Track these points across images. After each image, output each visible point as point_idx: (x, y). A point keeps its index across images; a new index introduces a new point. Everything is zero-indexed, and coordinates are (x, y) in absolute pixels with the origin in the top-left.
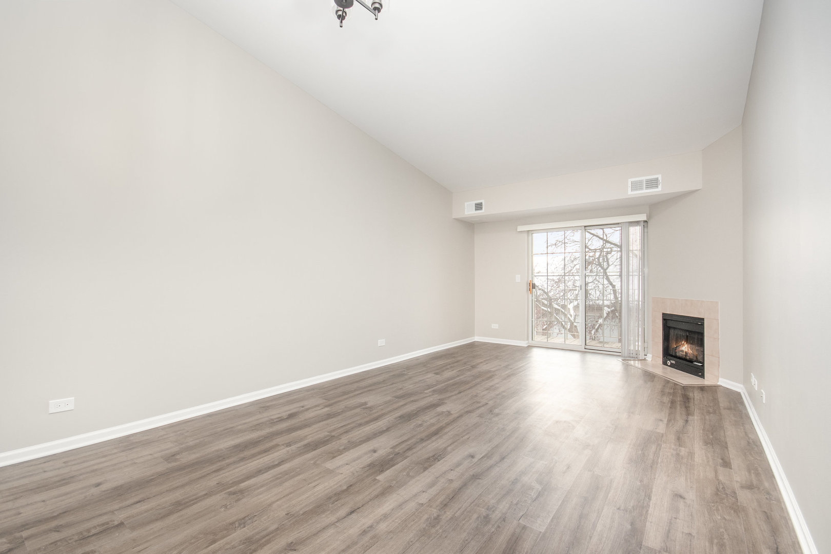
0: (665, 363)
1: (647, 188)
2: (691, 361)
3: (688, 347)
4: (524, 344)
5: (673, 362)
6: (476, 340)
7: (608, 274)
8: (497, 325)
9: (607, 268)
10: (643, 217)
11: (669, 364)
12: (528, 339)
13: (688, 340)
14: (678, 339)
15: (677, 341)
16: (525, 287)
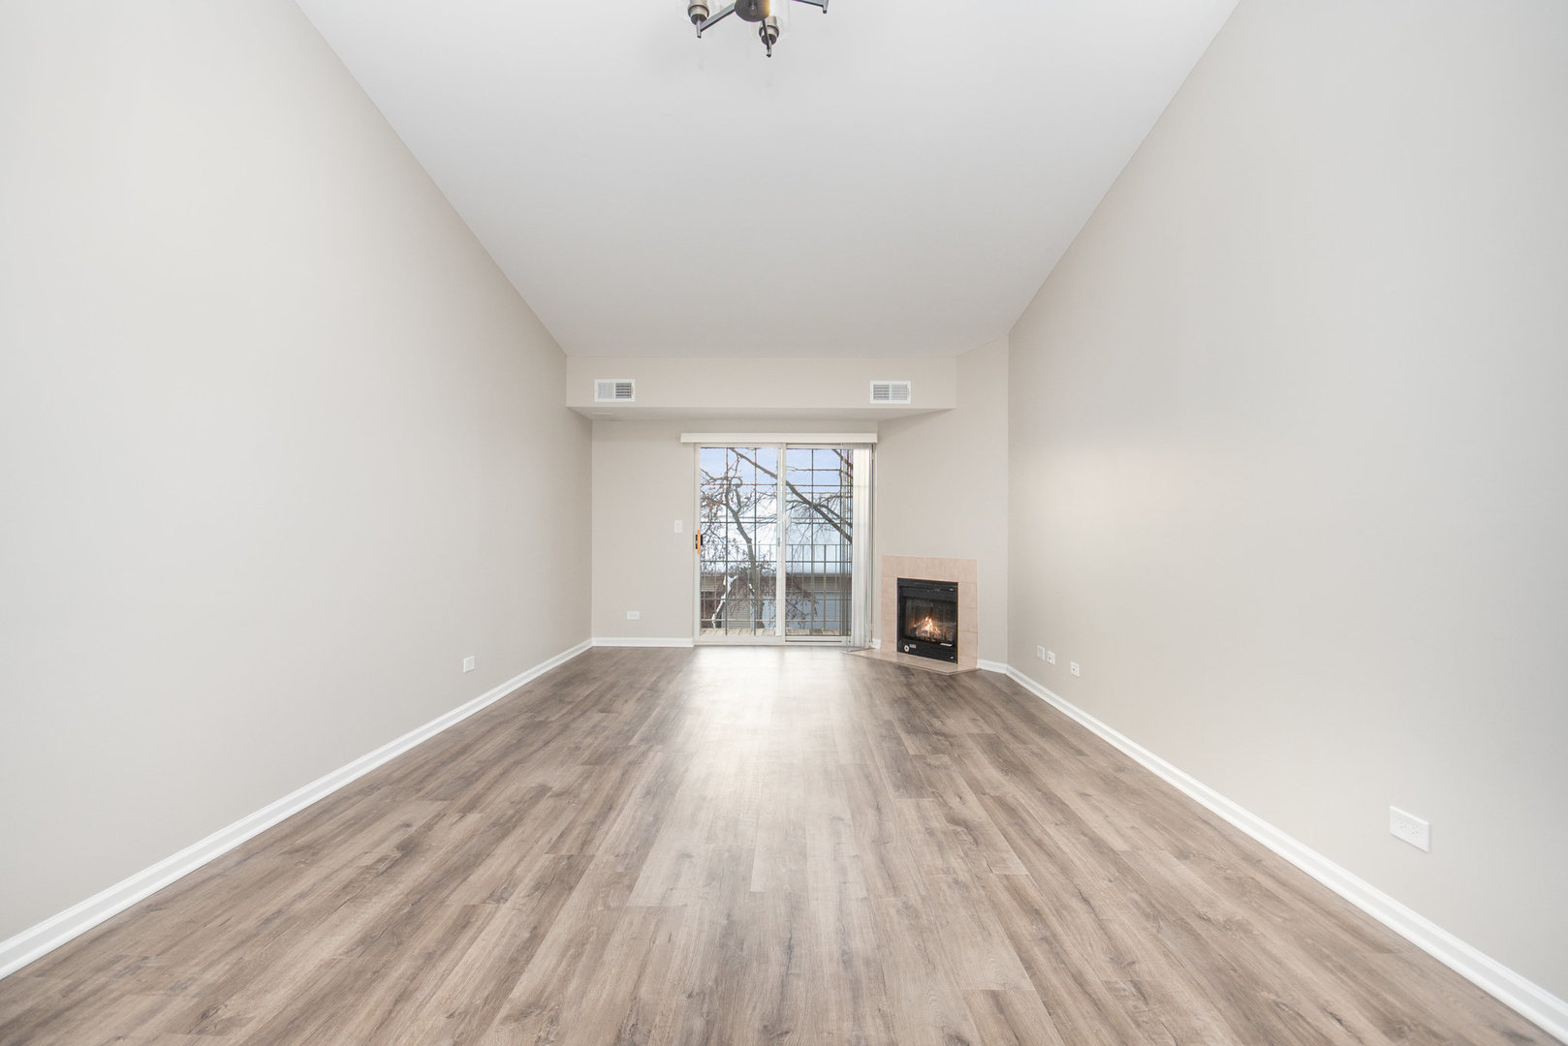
0: (901, 649)
1: (894, 398)
2: (938, 642)
3: (934, 625)
4: (688, 643)
5: (914, 646)
6: (594, 644)
7: (741, 520)
8: (638, 613)
9: (739, 511)
10: (872, 438)
11: (907, 651)
12: (693, 635)
13: (931, 614)
14: (919, 615)
15: (917, 619)
16: (691, 542)
